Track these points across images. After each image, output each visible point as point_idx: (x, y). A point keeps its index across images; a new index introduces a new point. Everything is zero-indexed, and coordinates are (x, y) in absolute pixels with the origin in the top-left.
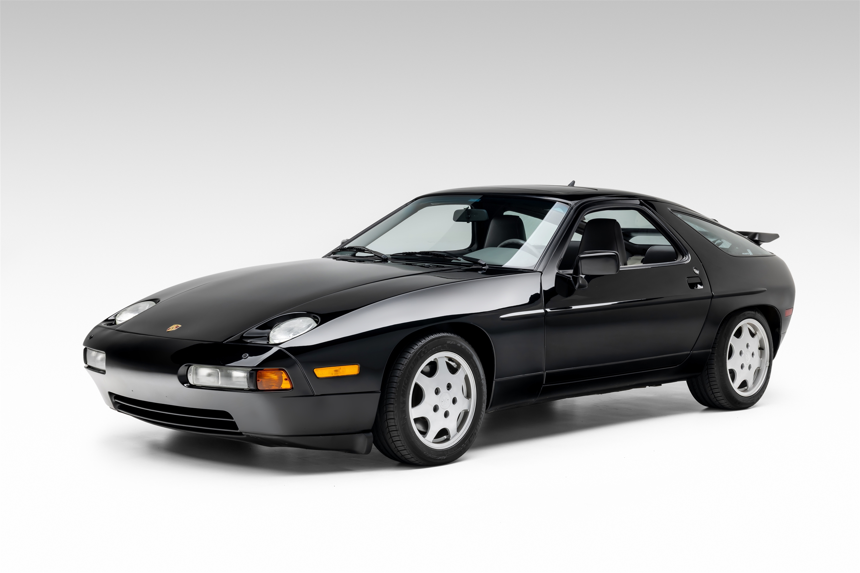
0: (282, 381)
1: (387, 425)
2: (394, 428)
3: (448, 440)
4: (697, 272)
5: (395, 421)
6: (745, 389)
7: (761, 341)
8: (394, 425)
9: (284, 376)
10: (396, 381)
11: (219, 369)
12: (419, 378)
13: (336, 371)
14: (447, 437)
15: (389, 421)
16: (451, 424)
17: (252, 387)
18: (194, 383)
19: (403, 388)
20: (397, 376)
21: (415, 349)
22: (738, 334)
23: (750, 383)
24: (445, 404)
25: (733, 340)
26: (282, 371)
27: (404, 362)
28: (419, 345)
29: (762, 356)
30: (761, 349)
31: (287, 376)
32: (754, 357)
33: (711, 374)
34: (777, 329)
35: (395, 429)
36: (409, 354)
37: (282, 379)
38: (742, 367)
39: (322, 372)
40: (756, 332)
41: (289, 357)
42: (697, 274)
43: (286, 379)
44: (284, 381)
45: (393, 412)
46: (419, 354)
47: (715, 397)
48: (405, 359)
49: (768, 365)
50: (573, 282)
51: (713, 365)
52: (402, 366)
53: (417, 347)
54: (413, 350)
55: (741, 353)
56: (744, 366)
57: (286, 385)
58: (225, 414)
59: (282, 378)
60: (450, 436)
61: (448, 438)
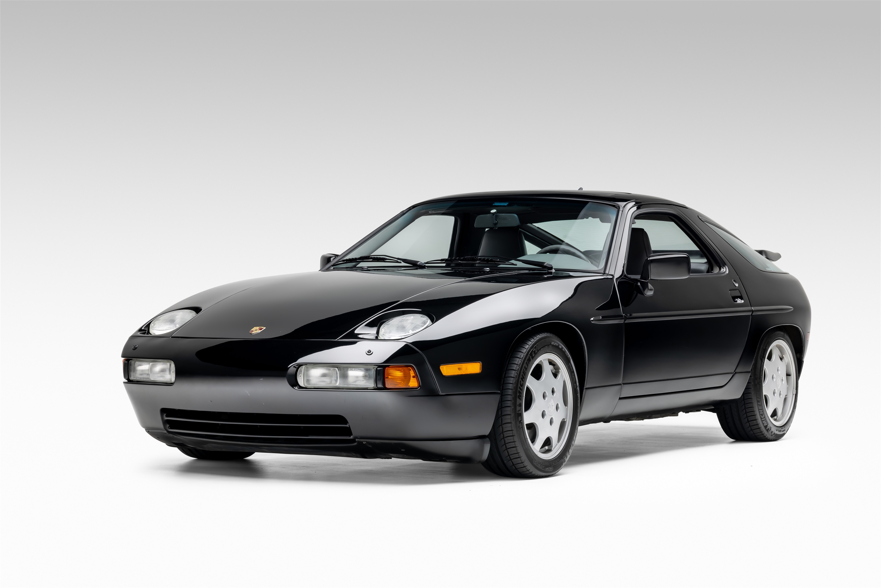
0: (410, 378)
1: (501, 430)
2: (510, 433)
3: (550, 451)
4: (737, 285)
5: (511, 425)
6: (774, 418)
7: (788, 365)
8: (511, 430)
9: (412, 373)
10: (511, 382)
11: (337, 368)
12: (530, 382)
13: (459, 369)
14: (548, 447)
15: (504, 426)
16: (554, 434)
17: (380, 386)
18: (304, 385)
19: (519, 389)
20: (513, 376)
21: (526, 348)
22: (770, 358)
23: (779, 412)
24: (551, 412)
25: (766, 364)
26: (410, 368)
27: (518, 361)
28: (529, 345)
29: (789, 382)
30: (788, 375)
31: (415, 373)
32: (783, 382)
35: (511, 435)
36: (521, 353)
37: (410, 377)
38: (774, 393)
39: (448, 370)
40: (782, 355)
41: (417, 352)
42: (736, 287)
43: (414, 377)
44: (412, 379)
45: (510, 416)
46: (531, 354)
47: (750, 426)
48: (518, 359)
49: (795, 393)
50: (641, 287)
51: (750, 390)
52: (517, 366)
53: (527, 347)
55: (773, 378)
57: (413, 383)
58: (340, 419)
59: (410, 375)
60: (552, 447)
61: (550, 448)
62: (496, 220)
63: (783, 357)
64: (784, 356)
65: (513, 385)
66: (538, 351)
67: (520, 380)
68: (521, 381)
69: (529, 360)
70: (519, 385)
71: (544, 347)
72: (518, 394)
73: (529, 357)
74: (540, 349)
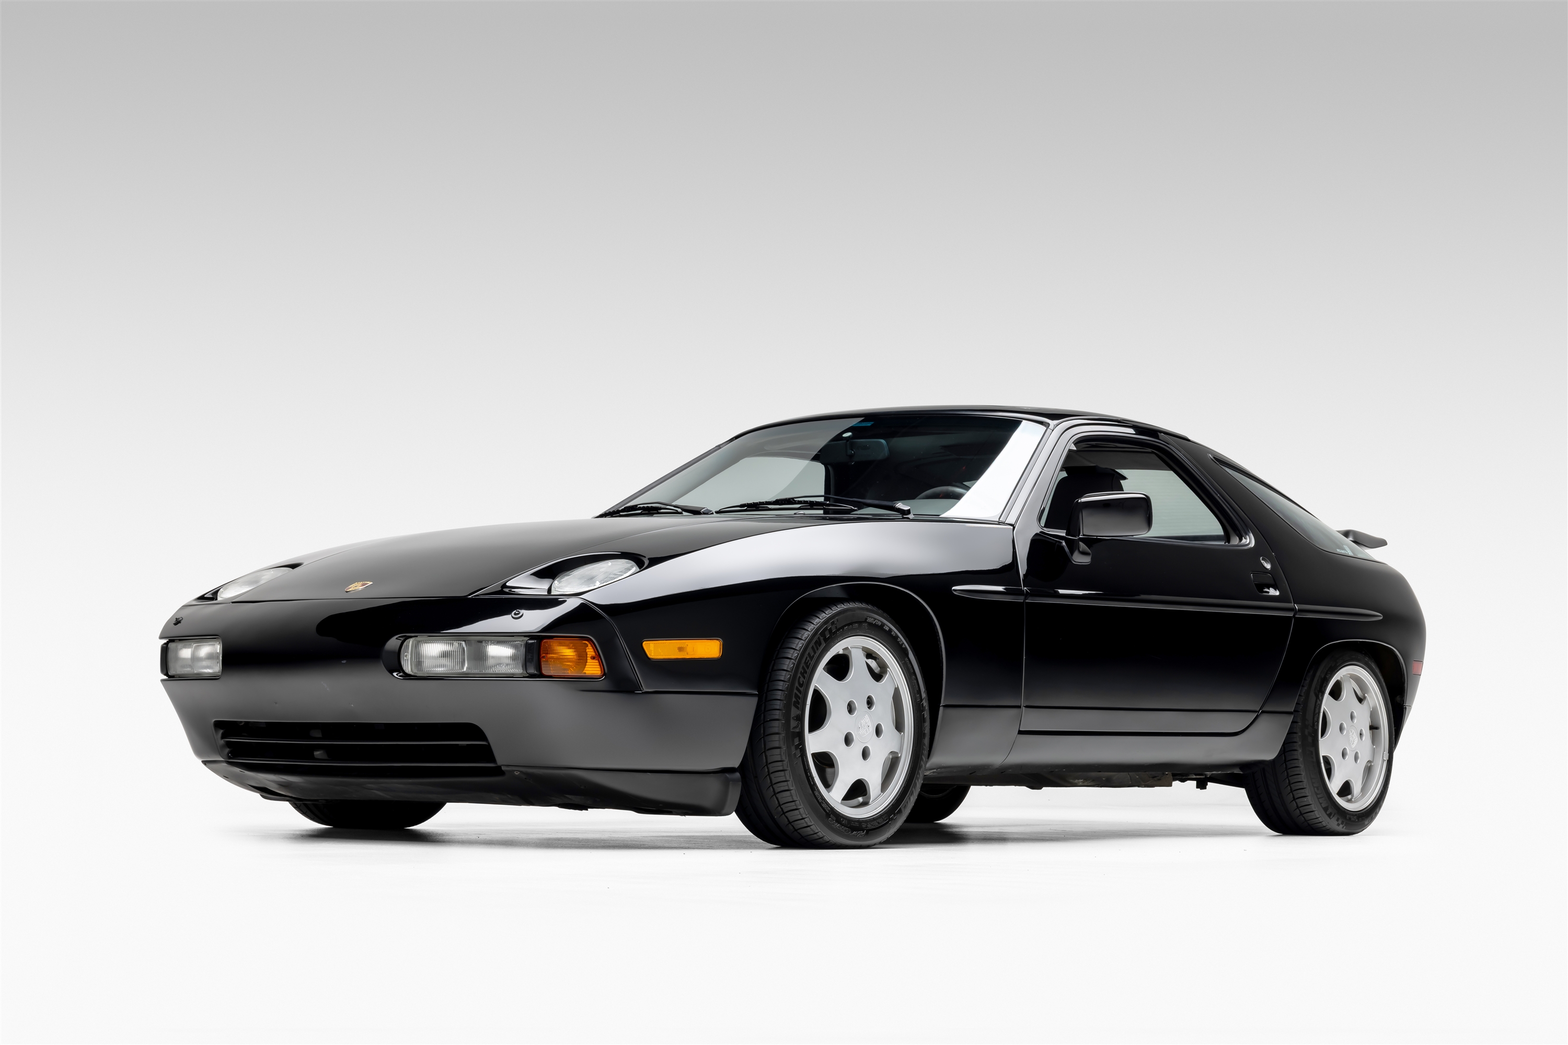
0: (587, 660)
1: (765, 761)
2: (779, 766)
3: (865, 804)
4: (1268, 566)
5: (781, 752)
6: (1348, 799)
7: (1373, 714)
8: (780, 759)
9: (590, 651)
10: (783, 679)
11: (465, 641)
12: (821, 680)
13: (681, 649)
14: (863, 799)
15: (768, 753)
16: (873, 776)
17: (532, 671)
18: (413, 671)
19: (795, 691)
20: (786, 669)
21: (815, 623)
22: (1336, 693)
23: (1356, 788)
24: (864, 736)
25: (1327, 703)
26: (586, 642)
27: (797, 644)
28: (821, 618)
29: (1374, 740)
30: (1374, 728)
31: (595, 652)
32: (1364, 738)
33: (1292, 762)
34: (1398, 696)
35: (781, 768)
36: (804, 631)
37: (587, 657)
38: (1344, 755)
39: (657, 649)
40: (1364, 695)
41: (601, 617)
42: (1267, 569)
43: (593, 658)
44: (589, 660)
45: (778, 735)
46: (823, 634)
47: (1298, 807)
48: (798, 640)
49: (1386, 758)
50: (1066, 549)
51: (1295, 744)
52: (794, 652)
53: (817, 620)
54: (812, 625)
55: (1341, 728)
56: (1346, 754)
57: (593, 668)
58: (472, 731)
59: (587, 654)
60: (869, 798)
61: (867, 799)
62: (852, 450)
63: (1365, 698)
64: (1366, 695)
65: (785, 683)
66: (838, 630)
67: (799, 675)
68: (800, 677)
69: (818, 643)
70: (797, 684)
71: (851, 624)
72: (794, 699)
73: (819, 638)
74: (842, 627)
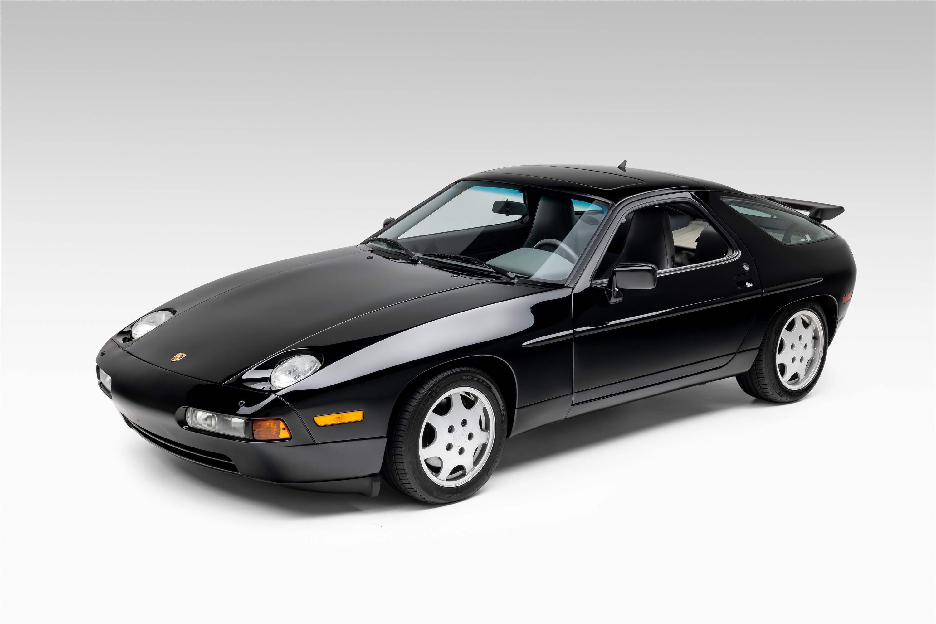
2: (402, 472)
3: (463, 475)
4: (747, 269)
6: (796, 380)
7: (816, 331)
9: (282, 425)
10: (404, 424)
11: (216, 415)
12: (431, 418)
13: (339, 417)
16: (467, 460)
17: (249, 437)
18: (192, 426)
20: (406, 418)
21: (426, 388)
22: (790, 328)
24: (460, 441)
25: (784, 334)
26: (280, 421)
28: (430, 384)
29: (815, 346)
31: (285, 425)
32: (807, 348)
33: (759, 371)
34: (834, 315)
36: (419, 394)
37: (280, 429)
38: (793, 360)
39: (323, 420)
40: (810, 322)
41: (287, 405)
42: (747, 271)
43: (284, 429)
44: (282, 431)
45: (402, 455)
46: (431, 394)
48: (415, 400)
49: (822, 355)
50: (607, 296)
51: (760, 362)
52: (411, 408)
53: (428, 386)
54: (424, 390)
55: (792, 346)
56: (795, 360)
57: (284, 434)
58: (225, 458)
59: (280, 427)
60: (466, 472)
61: (464, 473)
62: (508, 208)
65: (405, 427)
66: (441, 389)
69: (428, 400)
71: (451, 383)
73: (428, 397)
74: (444, 387)
